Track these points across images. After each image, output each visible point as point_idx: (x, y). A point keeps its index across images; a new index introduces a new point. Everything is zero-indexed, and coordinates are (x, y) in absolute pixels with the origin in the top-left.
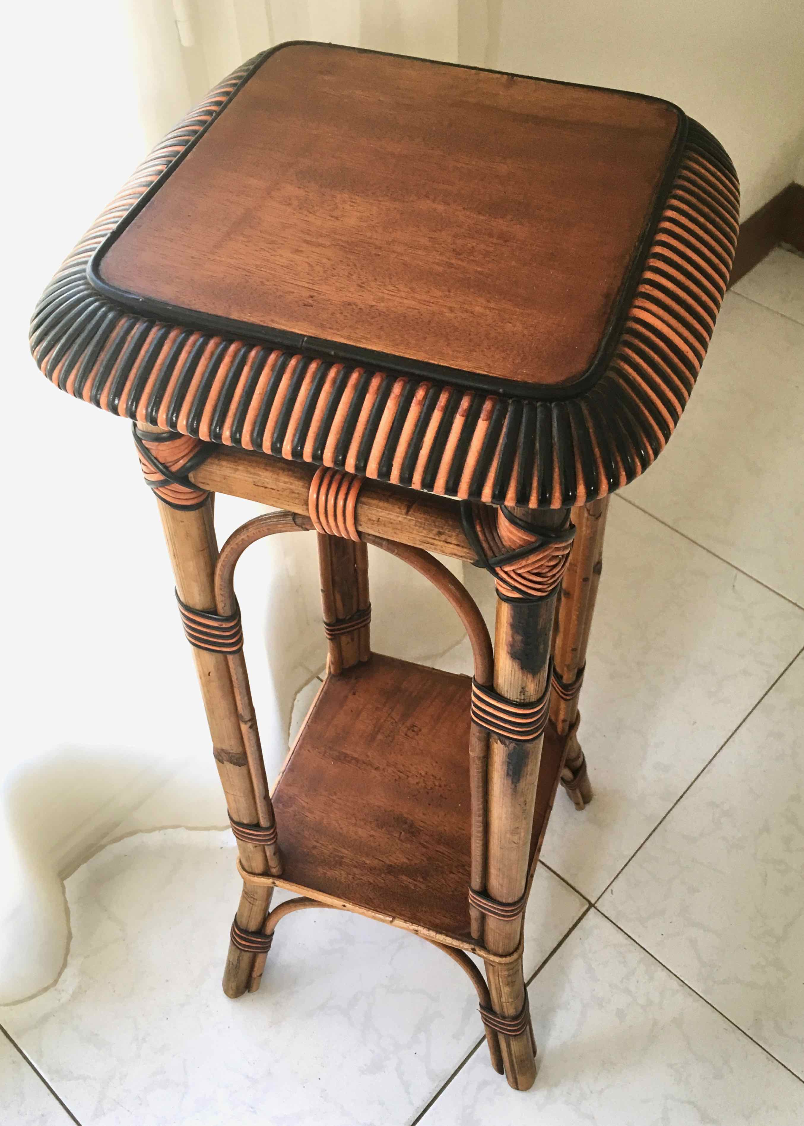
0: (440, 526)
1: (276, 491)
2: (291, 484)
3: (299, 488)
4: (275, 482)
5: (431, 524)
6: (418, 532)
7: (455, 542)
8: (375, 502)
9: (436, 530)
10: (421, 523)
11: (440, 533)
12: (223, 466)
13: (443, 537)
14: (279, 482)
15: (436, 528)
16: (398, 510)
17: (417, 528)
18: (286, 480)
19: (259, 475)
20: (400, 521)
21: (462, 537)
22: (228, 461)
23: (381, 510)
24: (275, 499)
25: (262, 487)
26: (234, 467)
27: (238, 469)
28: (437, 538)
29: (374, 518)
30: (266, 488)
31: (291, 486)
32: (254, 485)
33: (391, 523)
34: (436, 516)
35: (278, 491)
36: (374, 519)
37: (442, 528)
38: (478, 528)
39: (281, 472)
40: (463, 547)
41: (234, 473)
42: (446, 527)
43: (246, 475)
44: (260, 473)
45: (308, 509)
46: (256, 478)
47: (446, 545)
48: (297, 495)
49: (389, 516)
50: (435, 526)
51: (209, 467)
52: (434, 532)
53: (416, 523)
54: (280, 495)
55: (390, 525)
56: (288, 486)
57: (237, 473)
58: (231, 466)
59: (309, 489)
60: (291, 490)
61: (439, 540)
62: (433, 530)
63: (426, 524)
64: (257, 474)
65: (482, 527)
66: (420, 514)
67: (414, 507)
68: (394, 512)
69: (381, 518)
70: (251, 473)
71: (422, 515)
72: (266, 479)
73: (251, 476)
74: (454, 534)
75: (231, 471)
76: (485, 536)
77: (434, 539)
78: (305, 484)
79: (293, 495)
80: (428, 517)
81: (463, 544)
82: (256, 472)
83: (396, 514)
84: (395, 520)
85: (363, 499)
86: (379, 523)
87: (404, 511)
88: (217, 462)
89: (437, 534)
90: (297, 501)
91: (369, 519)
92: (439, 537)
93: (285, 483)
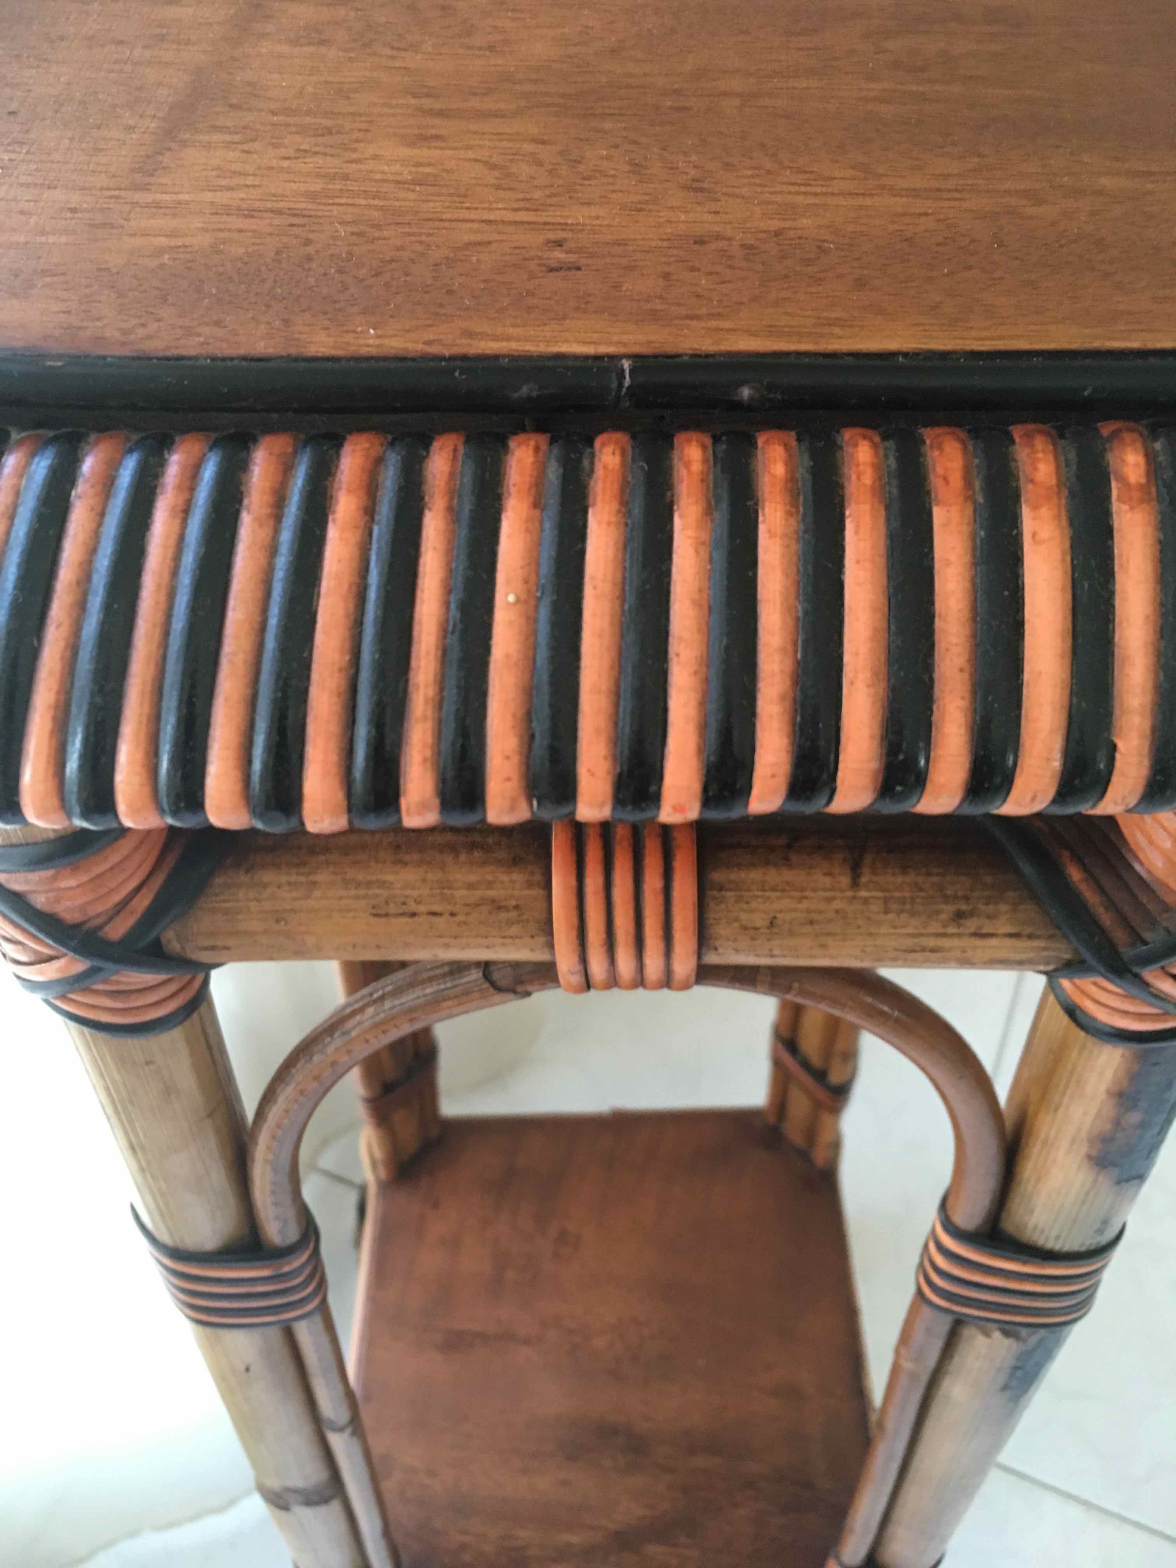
0: (960, 894)
1: (446, 916)
2: (490, 885)
3: (517, 893)
4: (438, 891)
5: (932, 897)
6: (895, 927)
7: (1010, 929)
8: (755, 875)
9: (949, 909)
10: (902, 901)
11: (959, 916)
12: (265, 886)
13: (971, 924)
14: (450, 888)
15: (946, 903)
16: (827, 881)
17: (891, 916)
18: (472, 878)
19: (382, 884)
20: (837, 912)
21: (1029, 910)
22: (277, 866)
23: (778, 894)
24: (445, 940)
25: (403, 914)
26: (302, 879)
27: (314, 883)
28: (952, 930)
29: (760, 920)
30: (413, 915)
31: (492, 893)
32: (376, 915)
33: (811, 922)
34: (940, 870)
35: (453, 914)
36: (759, 923)
37: (966, 898)
38: (1075, 874)
39: (449, 858)
40: (1030, 937)
41: (307, 897)
42: (977, 894)
43: (342, 893)
44: (390, 878)
45: (551, 946)
46: (377, 896)
47: (979, 942)
48: (513, 914)
49: (805, 905)
50: (946, 899)
51: (221, 897)
52: (943, 916)
53: (885, 903)
54: (460, 924)
55: (807, 929)
56: (479, 893)
57: (317, 893)
58: (293, 878)
59: (548, 886)
60: (493, 901)
61: (959, 935)
62: (938, 912)
63: (918, 900)
64: (378, 881)
65: (1085, 869)
66: (894, 874)
67: (868, 859)
68: (814, 890)
69: (779, 916)
70: (358, 885)
71: (900, 879)
72: (408, 892)
73: (362, 892)
74: (1003, 907)
75: (295, 894)
76: (1103, 891)
77: (944, 935)
78: (533, 873)
79: (503, 915)
80: (920, 879)
81: (1028, 930)
82: (374, 878)
83: (822, 894)
84: (821, 912)
85: (717, 876)
86: (775, 930)
87: (845, 880)
88: (243, 878)
89: (953, 920)
90: (515, 930)
91: (745, 928)
92: (959, 926)
93: (470, 887)
